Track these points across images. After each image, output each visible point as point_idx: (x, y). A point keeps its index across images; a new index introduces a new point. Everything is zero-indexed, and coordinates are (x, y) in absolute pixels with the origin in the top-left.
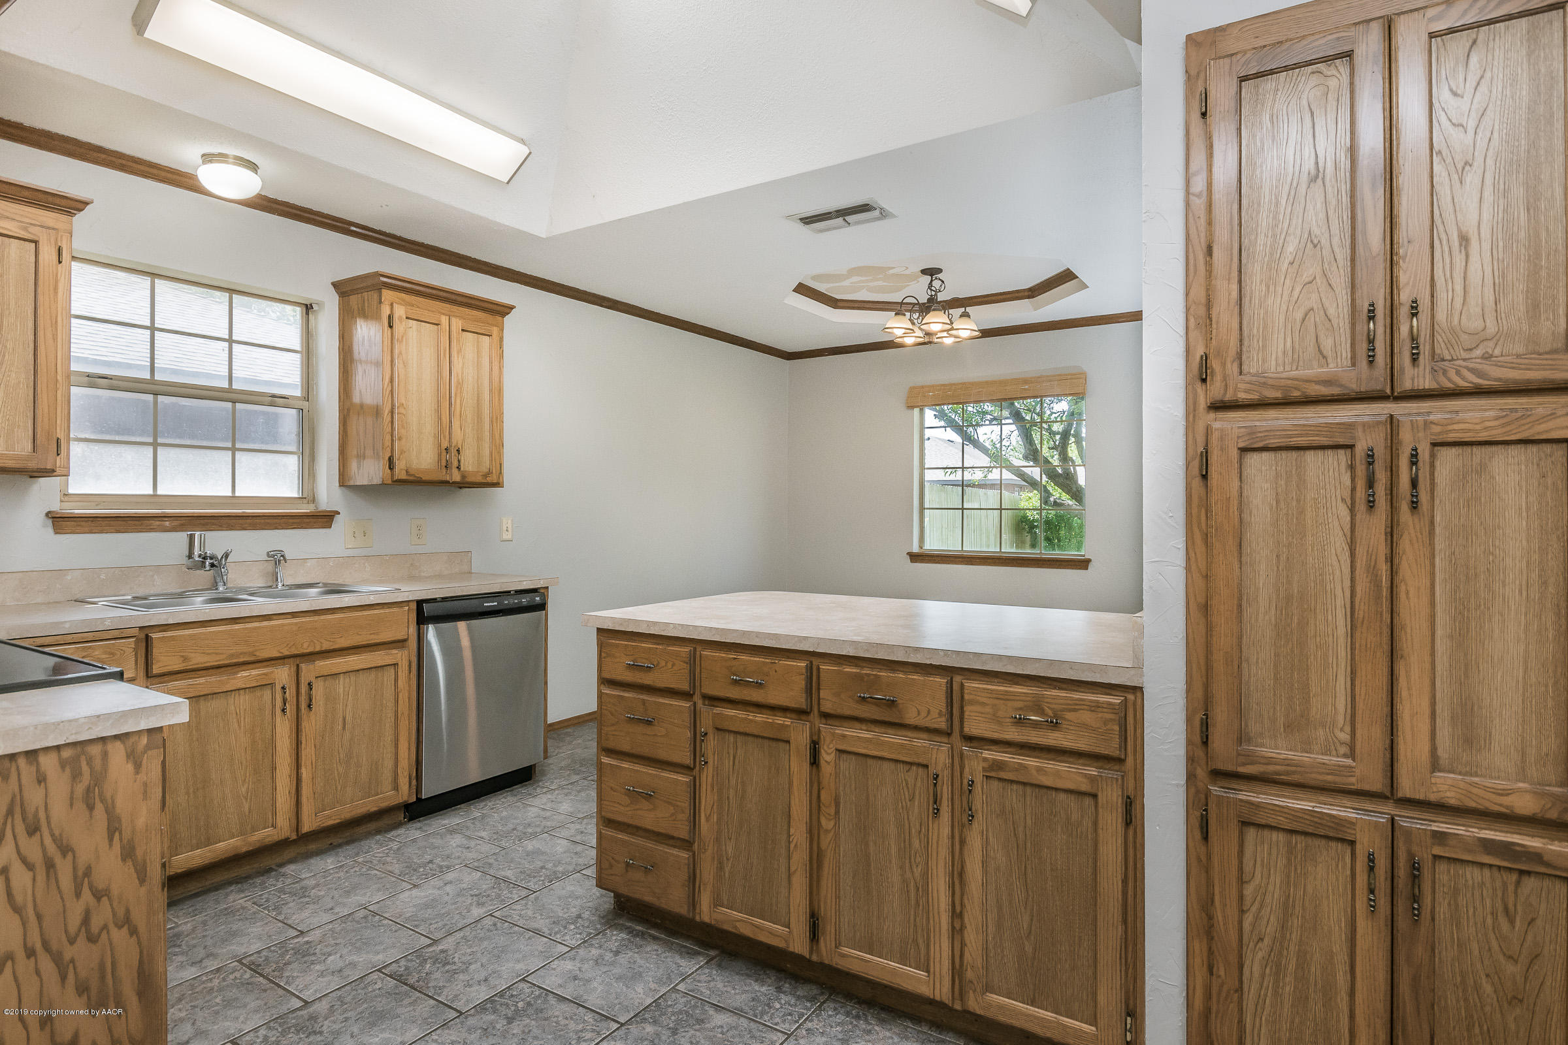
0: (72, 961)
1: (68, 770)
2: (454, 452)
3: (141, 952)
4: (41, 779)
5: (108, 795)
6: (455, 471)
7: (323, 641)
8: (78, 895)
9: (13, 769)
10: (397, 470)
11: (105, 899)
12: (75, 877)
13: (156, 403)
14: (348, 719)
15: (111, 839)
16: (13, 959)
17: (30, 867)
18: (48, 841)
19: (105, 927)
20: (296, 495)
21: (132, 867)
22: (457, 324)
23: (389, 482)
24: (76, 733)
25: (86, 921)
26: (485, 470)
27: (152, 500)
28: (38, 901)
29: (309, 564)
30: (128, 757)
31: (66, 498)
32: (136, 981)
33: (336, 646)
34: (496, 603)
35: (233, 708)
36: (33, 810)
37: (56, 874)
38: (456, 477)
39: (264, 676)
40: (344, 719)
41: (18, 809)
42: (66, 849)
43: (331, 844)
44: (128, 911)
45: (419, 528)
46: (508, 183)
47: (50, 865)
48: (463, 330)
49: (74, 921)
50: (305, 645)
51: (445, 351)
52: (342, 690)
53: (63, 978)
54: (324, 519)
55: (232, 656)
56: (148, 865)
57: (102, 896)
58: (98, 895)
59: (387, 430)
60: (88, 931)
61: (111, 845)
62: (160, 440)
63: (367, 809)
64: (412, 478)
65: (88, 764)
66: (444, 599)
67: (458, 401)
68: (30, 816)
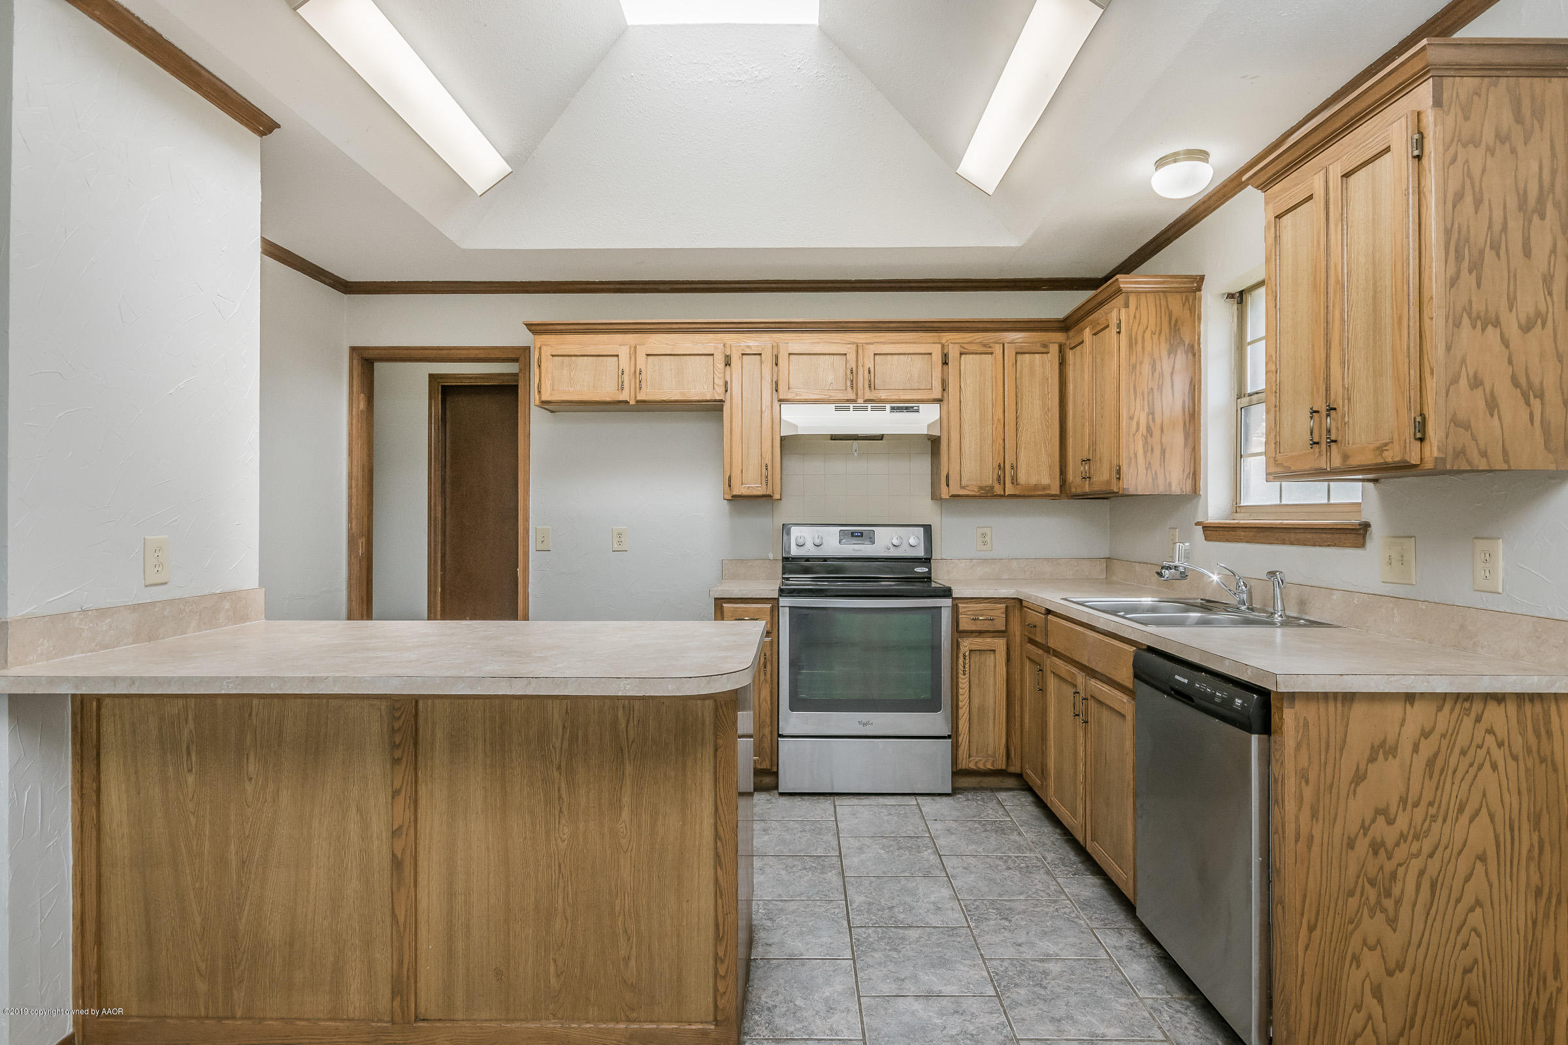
22: (1336, 172)
26: (1385, 436)
27: (1278, 510)
31: (1239, 510)
34: (1186, 681)
38: (1334, 459)
45: (1487, 557)
48: (1345, 177)
51: (1319, 235)
52: (1104, 721)
54: (1354, 535)
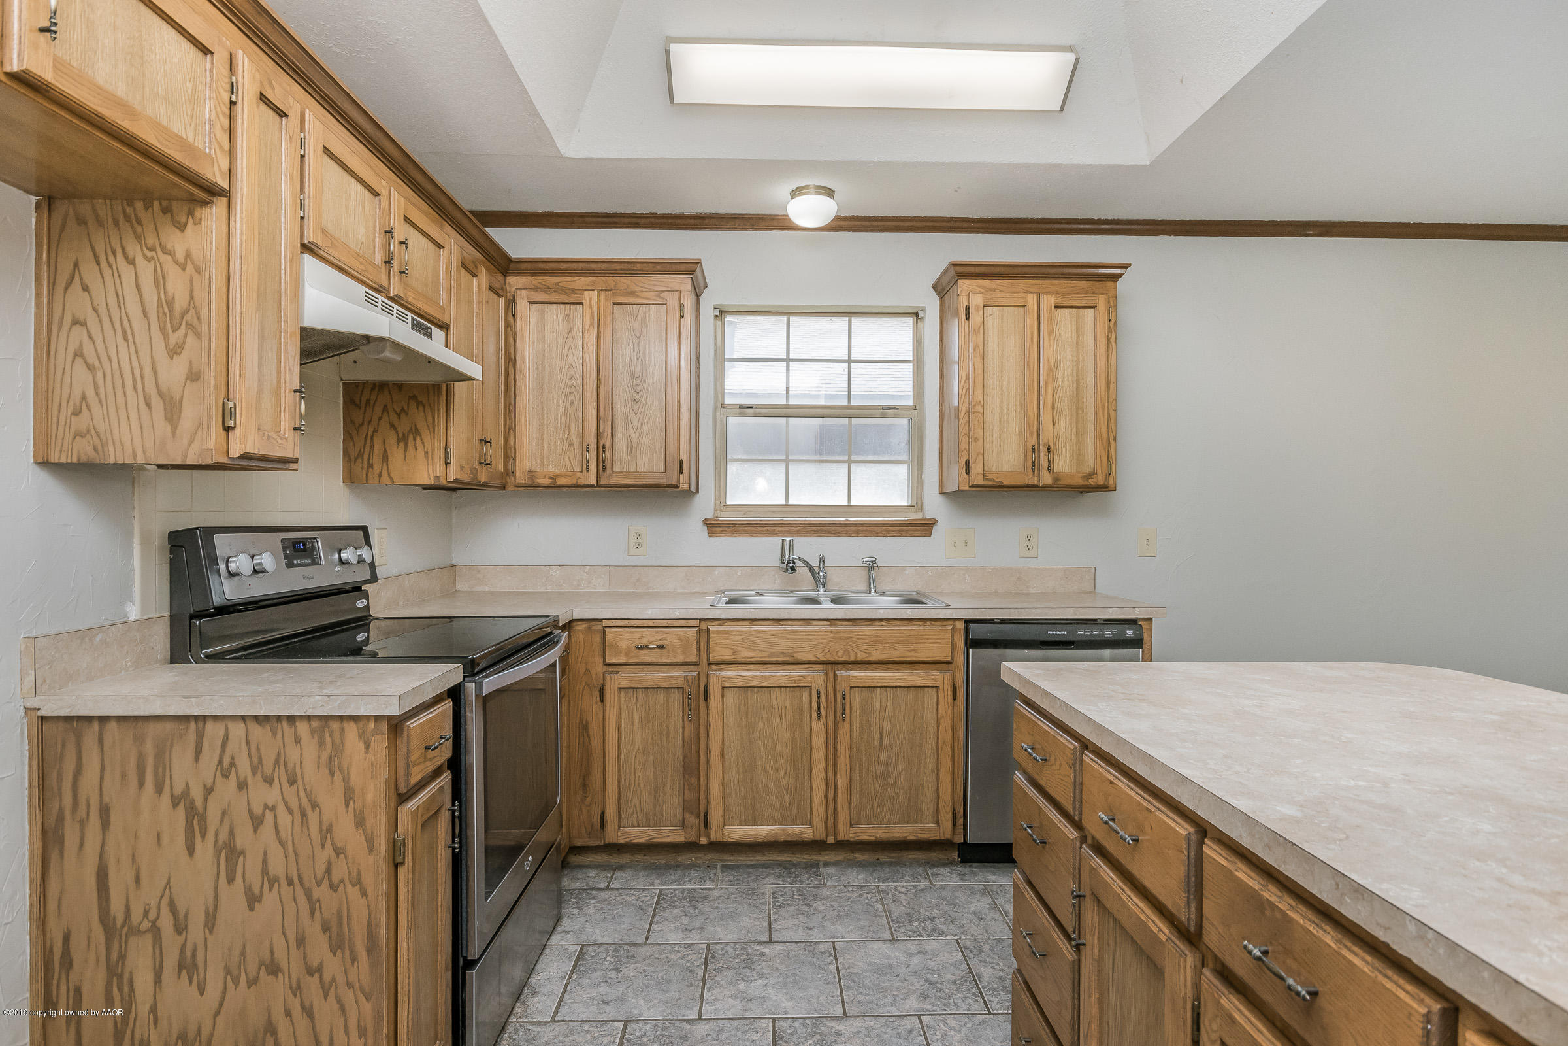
0: (319, 900)
1: (316, 737)
2: (1043, 450)
3: (370, 914)
4: (298, 741)
5: (345, 766)
6: (1044, 473)
7: (858, 652)
8: (323, 846)
9: (279, 727)
10: (973, 473)
11: (342, 856)
12: (321, 830)
13: (788, 423)
14: (886, 735)
15: (347, 805)
16: (278, 881)
17: (290, 811)
18: (302, 793)
19: (342, 881)
20: (906, 504)
21: (362, 835)
22: (1048, 301)
23: (967, 487)
24: (313, 708)
25: (328, 871)
26: (1087, 470)
27: (784, 510)
28: (296, 842)
29: (907, 572)
30: (360, 737)
31: (725, 508)
32: (366, 939)
33: (871, 659)
34: (1065, 633)
35: (775, 703)
36: (292, 765)
37: (307, 820)
38: (1047, 480)
39: (801, 678)
40: (881, 735)
41: (282, 761)
42: (315, 805)
43: (878, 859)
44: (359, 874)
45: (1029, 538)
46: (1062, 109)
47: (304, 815)
48: (1056, 307)
49: (321, 869)
50: (840, 654)
51: (1032, 334)
52: (878, 705)
53: (313, 913)
54: (925, 527)
55: (773, 655)
56: (375, 838)
57: (341, 853)
58: (338, 851)
59: (964, 432)
60: (330, 880)
61: (347, 811)
62: (791, 457)
63: (905, 835)
64: (990, 483)
65: (330, 736)
66: (1003, 621)
67: (1050, 391)
68: (291, 770)
